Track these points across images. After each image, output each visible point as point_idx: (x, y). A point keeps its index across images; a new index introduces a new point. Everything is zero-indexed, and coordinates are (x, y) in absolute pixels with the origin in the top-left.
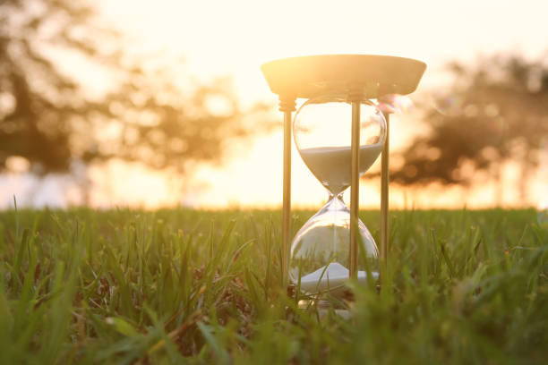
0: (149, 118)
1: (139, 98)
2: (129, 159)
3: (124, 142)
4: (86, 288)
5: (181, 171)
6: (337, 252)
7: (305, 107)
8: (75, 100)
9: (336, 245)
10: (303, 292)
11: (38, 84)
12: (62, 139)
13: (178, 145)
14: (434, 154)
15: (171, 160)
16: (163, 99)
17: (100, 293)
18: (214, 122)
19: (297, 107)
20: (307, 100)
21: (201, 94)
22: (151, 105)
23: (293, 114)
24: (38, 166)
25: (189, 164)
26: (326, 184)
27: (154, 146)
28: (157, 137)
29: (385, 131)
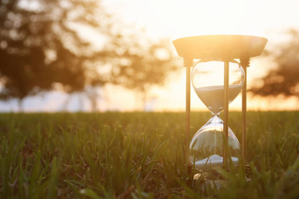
0: (125, 62)
1: (120, 51)
2: (115, 83)
3: (113, 74)
4: (77, 165)
5: (143, 90)
6: (216, 147)
7: (199, 64)
8: (88, 52)
9: (216, 143)
10: (198, 169)
11: (69, 44)
12: (80, 73)
13: (141, 75)
14: (280, 79)
15: (137, 84)
16: (133, 51)
17: (84, 169)
18: (160, 63)
19: (194, 64)
20: (199, 60)
21: (153, 48)
22: (127, 55)
23: (191, 68)
24: (68, 88)
25: (146, 86)
26: (210, 108)
27: (129, 77)
28: (130, 71)
29: (244, 77)
